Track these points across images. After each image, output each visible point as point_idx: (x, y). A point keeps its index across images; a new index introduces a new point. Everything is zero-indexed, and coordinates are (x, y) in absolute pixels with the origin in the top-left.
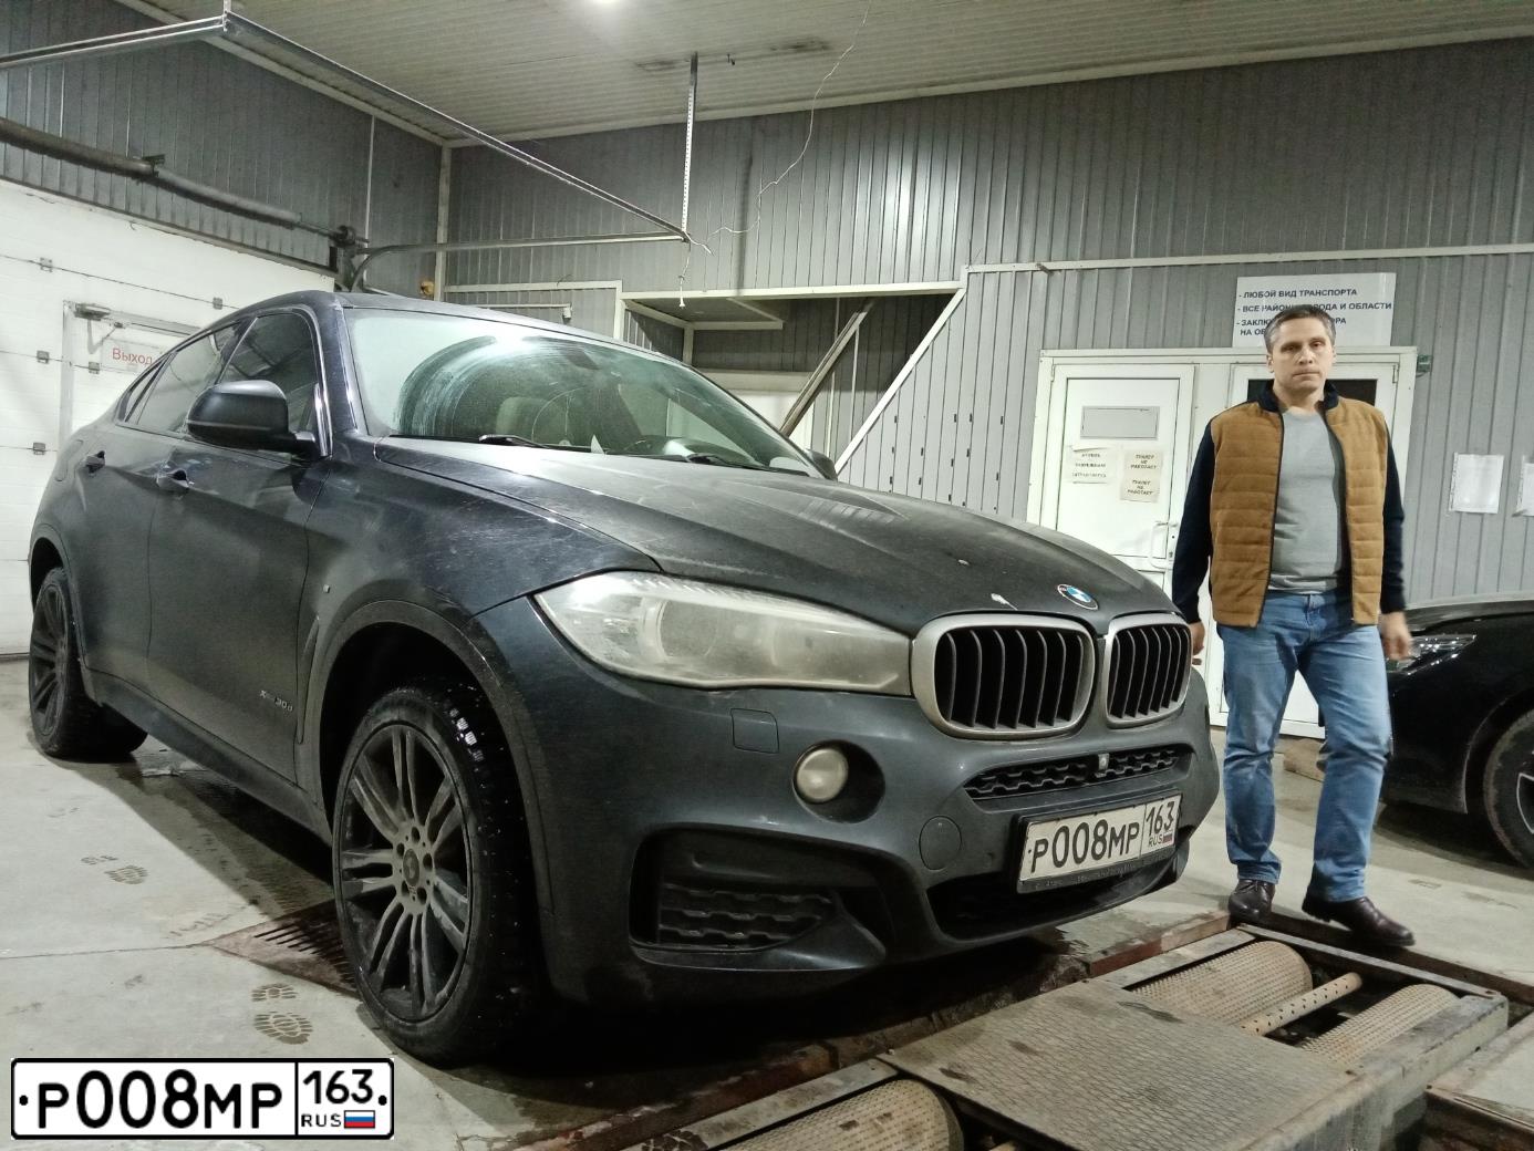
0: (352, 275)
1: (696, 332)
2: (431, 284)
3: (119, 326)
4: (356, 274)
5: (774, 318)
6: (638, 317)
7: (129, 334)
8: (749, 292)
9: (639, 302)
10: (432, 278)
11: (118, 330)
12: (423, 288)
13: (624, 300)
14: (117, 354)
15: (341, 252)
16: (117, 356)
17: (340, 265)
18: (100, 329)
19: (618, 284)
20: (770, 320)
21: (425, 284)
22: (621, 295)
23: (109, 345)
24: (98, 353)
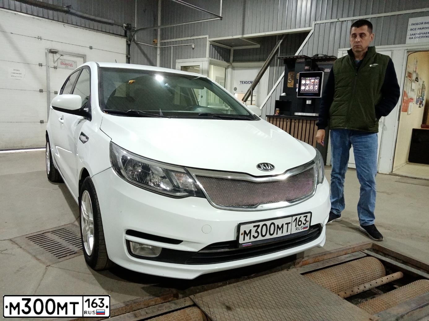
0: (131, 37)
1: (234, 50)
2: (156, 40)
3: (62, 55)
4: (132, 37)
5: (257, 44)
6: (214, 46)
7: (65, 57)
8: (245, 36)
9: (214, 41)
10: (157, 38)
11: (62, 56)
12: (154, 42)
13: (209, 41)
14: (62, 63)
15: (128, 31)
16: (62, 64)
17: (128, 35)
18: (57, 56)
19: (207, 36)
20: (256, 45)
21: (155, 40)
22: (208, 39)
23: (59, 61)
24: (56, 63)
